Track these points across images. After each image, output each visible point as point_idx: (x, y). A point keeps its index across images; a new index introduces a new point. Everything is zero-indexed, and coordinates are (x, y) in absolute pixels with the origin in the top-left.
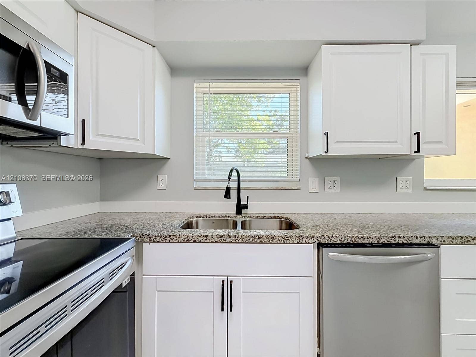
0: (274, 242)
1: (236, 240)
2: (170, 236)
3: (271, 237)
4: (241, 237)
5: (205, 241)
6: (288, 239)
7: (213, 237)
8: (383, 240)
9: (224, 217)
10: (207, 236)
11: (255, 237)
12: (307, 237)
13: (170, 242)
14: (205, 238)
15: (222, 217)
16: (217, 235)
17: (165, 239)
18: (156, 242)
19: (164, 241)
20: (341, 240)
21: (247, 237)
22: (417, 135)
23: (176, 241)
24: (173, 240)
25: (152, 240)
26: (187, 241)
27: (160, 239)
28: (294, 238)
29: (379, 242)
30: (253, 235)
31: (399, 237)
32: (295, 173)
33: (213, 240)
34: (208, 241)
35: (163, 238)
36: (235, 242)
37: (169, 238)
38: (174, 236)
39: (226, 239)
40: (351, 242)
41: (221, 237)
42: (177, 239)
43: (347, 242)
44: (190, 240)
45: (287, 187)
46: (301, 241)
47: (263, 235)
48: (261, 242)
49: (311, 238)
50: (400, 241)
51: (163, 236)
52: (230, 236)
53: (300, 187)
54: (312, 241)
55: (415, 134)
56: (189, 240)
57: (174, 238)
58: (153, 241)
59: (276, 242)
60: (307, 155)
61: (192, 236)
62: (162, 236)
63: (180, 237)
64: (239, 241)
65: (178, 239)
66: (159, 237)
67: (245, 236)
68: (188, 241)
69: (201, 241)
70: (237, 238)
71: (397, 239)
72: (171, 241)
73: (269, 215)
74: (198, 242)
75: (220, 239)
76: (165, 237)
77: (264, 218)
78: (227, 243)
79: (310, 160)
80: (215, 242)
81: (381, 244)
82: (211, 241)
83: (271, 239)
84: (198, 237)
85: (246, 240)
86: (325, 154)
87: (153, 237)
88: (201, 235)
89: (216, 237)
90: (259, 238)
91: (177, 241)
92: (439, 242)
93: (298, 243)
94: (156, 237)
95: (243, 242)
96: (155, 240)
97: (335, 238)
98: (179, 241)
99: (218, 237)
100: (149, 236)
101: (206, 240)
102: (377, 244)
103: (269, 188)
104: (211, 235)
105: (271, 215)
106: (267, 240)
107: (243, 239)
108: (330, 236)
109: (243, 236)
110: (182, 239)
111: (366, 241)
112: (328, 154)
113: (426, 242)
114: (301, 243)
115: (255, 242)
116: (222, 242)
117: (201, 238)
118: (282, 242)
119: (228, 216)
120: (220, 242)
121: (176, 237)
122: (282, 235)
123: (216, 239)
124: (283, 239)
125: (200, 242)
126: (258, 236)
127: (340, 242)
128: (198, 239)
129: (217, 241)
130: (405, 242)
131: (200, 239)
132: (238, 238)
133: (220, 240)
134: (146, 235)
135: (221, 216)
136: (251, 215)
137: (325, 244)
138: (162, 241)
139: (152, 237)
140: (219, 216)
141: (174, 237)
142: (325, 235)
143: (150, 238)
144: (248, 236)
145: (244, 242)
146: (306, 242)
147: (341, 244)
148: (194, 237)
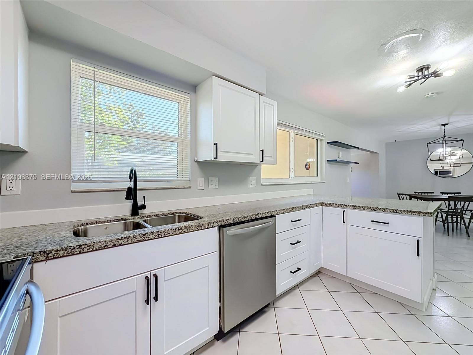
0: (191, 231)
1: (159, 235)
2: (80, 246)
3: (188, 227)
4: (164, 231)
5: (127, 243)
6: (201, 226)
7: (136, 237)
8: (253, 217)
9: (120, 220)
10: (129, 237)
11: (176, 230)
12: (214, 222)
13: (80, 253)
14: (127, 240)
15: (117, 221)
16: (140, 235)
17: (73, 250)
18: (58, 258)
19: (70, 254)
20: (233, 221)
21: (169, 231)
22: (262, 151)
23: (89, 250)
24: (86, 250)
25: (51, 256)
26: (104, 247)
27: (64, 253)
28: (205, 225)
29: (251, 218)
30: (174, 228)
31: (260, 214)
32: (184, 173)
33: (136, 240)
34: (130, 242)
35: (70, 250)
36: (158, 237)
37: (78, 249)
38: (87, 244)
39: (149, 236)
40: (238, 221)
41: (144, 235)
42: (90, 248)
43: (236, 221)
44: (108, 245)
45: (180, 186)
46: (210, 226)
47: (182, 227)
48: (181, 233)
49: (216, 223)
50: (261, 216)
51: (70, 247)
52: (153, 233)
53: (191, 186)
54: (217, 224)
55: (261, 150)
56: (106, 245)
57: (86, 248)
58: (52, 258)
59: (192, 230)
60: (196, 159)
61: (111, 240)
62: (68, 248)
63: (95, 244)
64: (161, 236)
65: (92, 247)
66: (63, 250)
67: (167, 230)
68: (106, 247)
69: (122, 243)
70: (159, 233)
71: (259, 215)
72: (82, 251)
73: (167, 212)
74: (118, 245)
75: (143, 237)
76: (73, 249)
77: (163, 216)
78: (150, 240)
79: (198, 164)
80: (137, 241)
81: (253, 219)
82: (133, 242)
83: (189, 229)
84: (118, 241)
85: (168, 234)
86: (214, 160)
87: (53, 252)
88: (122, 238)
89: (138, 236)
90: (179, 230)
91: (91, 249)
92: (275, 214)
93: (208, 228)
94: (59, 252)
95: (165, 235)
96: (56, 255)
97: (230, 220)
98: (93, 249)
99: (141, 236)
100: (46, 252)
101: (127, 241)
102: (251, 220)
103: (164, 187)
104: (134, 236)
105: (169, 212)
106: (185, 230)
107: (166, 233)
108: (227, 219)
109: (166, 230)
110: (98, 246)
111: (246, 219)
112: (217, 160)
113: (270, 215)
114: (210, 228)
115: (176, 234)
116: (145, 240)
117: (122, 240)
118: (197, 229)
119: (124, 218)
120: (143, 241)
121: (89, 245)
122: (197, 224)
123: (139, 238)
124: (197, 227)
125: (121, 245)
126: (178, 228)
127: (232, 222)
128: (118, 242)
129: (140, 240)
130: (263, 216)
131: (120, 242)
132: (161, 233)
133: (143, 239)
134: (40, 252)
135: (116, 219)
136: (150, 215)
137: (224, 225)
138: (67, 255)
139: (51, 252)
140: (113, 220)
141: (86, 246)
142: (224, 219)
143: (48, 254)
144: (170, 229)
145: (167, 236)
146: (212, 226)
147: (233, 223)
148: (113, 241)
